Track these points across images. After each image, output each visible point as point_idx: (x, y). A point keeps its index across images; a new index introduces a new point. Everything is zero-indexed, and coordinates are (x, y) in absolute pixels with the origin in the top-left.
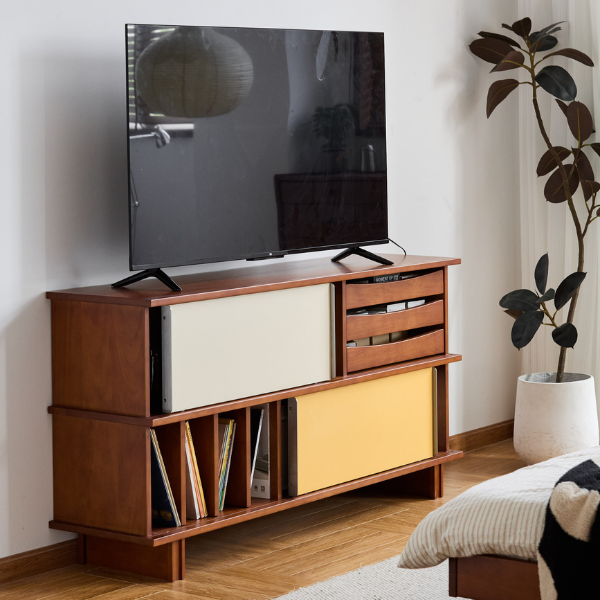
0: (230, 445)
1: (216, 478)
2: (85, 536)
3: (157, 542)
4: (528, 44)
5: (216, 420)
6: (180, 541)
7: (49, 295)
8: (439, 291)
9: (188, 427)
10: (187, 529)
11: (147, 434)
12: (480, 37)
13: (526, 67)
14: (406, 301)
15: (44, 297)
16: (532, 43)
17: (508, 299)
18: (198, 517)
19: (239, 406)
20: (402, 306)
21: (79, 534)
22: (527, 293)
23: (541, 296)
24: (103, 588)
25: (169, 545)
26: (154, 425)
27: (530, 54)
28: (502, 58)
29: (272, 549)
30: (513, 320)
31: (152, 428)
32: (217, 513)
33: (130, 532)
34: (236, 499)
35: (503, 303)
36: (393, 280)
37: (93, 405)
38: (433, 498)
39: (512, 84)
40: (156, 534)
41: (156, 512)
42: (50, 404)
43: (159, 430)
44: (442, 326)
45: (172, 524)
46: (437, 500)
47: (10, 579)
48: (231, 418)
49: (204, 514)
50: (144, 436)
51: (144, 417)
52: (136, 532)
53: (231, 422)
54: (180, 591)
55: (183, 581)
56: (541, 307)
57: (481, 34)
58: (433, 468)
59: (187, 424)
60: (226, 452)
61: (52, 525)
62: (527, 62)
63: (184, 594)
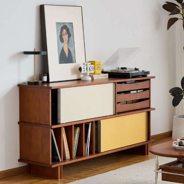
0: (78, 135)
1: (73, 146)
2: (30, 164)
3: (53, 166)
4: (182, 6)
5: (73, 127)
6: (61, 166)
7: (19, 85)
8: (148, 87)
9: (64, 129)
10: (64, 162)
11: (50, 131)
12: (166, 3)
13: (181, 14)
14: (137, 90)
15: (17, 86)
16: (183, 6)
17: (172, 90)
18: (67, 159)
19: (81, 122)
20: (136, 91)
21: (28, 164)
22: (178, 88)
23: (182, 89)
24: (36, 181)
25: (57, 167)
26: (52, 128)
27: (182, 10)
28: (173, 11)
29: (91, 170)
30: (173, 97)
31: (52, 129)
32: (73, 158)
33: (44, 163)
34: (80, 153)
35: (170, 91)
36: (133, 83)
37: (33, 121)
38: (145, 155)
39: (176, 19)
40: (53, 164)
41: (53, 157)
42: (19, 121)
43: (54, 129)
44: (149, 99)
45: (58, 161)
46: (146, 156)
47: (5, 178)
48: (78, 127)
49: (69, 158)
50: (49, 131)
51: (49, 125)
52: (46, 163)
53: (78, 128)
54: (61, 182)
55: (62, 179)
56: (183, 93)
57: (166, 2)
58: (145, 145)
59: (64, 128)
60: (76, 138)
61: (19, 161)
62: (181, 12)
63: (62, 183)
